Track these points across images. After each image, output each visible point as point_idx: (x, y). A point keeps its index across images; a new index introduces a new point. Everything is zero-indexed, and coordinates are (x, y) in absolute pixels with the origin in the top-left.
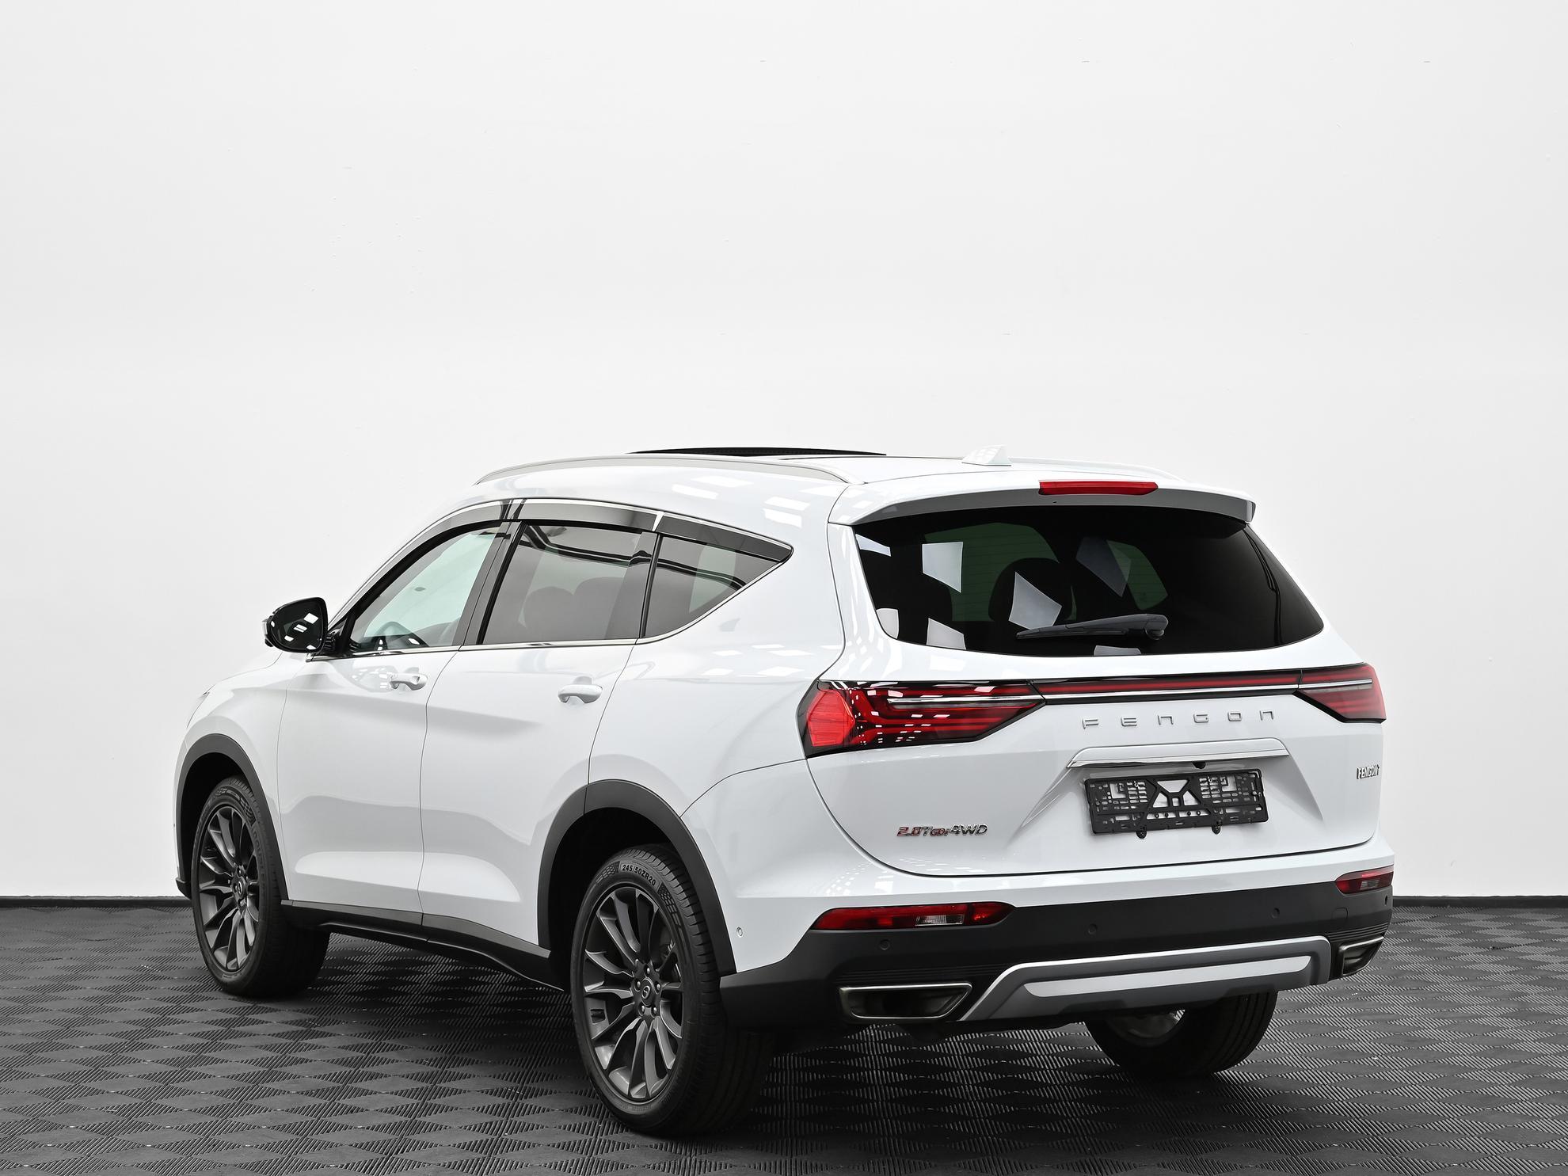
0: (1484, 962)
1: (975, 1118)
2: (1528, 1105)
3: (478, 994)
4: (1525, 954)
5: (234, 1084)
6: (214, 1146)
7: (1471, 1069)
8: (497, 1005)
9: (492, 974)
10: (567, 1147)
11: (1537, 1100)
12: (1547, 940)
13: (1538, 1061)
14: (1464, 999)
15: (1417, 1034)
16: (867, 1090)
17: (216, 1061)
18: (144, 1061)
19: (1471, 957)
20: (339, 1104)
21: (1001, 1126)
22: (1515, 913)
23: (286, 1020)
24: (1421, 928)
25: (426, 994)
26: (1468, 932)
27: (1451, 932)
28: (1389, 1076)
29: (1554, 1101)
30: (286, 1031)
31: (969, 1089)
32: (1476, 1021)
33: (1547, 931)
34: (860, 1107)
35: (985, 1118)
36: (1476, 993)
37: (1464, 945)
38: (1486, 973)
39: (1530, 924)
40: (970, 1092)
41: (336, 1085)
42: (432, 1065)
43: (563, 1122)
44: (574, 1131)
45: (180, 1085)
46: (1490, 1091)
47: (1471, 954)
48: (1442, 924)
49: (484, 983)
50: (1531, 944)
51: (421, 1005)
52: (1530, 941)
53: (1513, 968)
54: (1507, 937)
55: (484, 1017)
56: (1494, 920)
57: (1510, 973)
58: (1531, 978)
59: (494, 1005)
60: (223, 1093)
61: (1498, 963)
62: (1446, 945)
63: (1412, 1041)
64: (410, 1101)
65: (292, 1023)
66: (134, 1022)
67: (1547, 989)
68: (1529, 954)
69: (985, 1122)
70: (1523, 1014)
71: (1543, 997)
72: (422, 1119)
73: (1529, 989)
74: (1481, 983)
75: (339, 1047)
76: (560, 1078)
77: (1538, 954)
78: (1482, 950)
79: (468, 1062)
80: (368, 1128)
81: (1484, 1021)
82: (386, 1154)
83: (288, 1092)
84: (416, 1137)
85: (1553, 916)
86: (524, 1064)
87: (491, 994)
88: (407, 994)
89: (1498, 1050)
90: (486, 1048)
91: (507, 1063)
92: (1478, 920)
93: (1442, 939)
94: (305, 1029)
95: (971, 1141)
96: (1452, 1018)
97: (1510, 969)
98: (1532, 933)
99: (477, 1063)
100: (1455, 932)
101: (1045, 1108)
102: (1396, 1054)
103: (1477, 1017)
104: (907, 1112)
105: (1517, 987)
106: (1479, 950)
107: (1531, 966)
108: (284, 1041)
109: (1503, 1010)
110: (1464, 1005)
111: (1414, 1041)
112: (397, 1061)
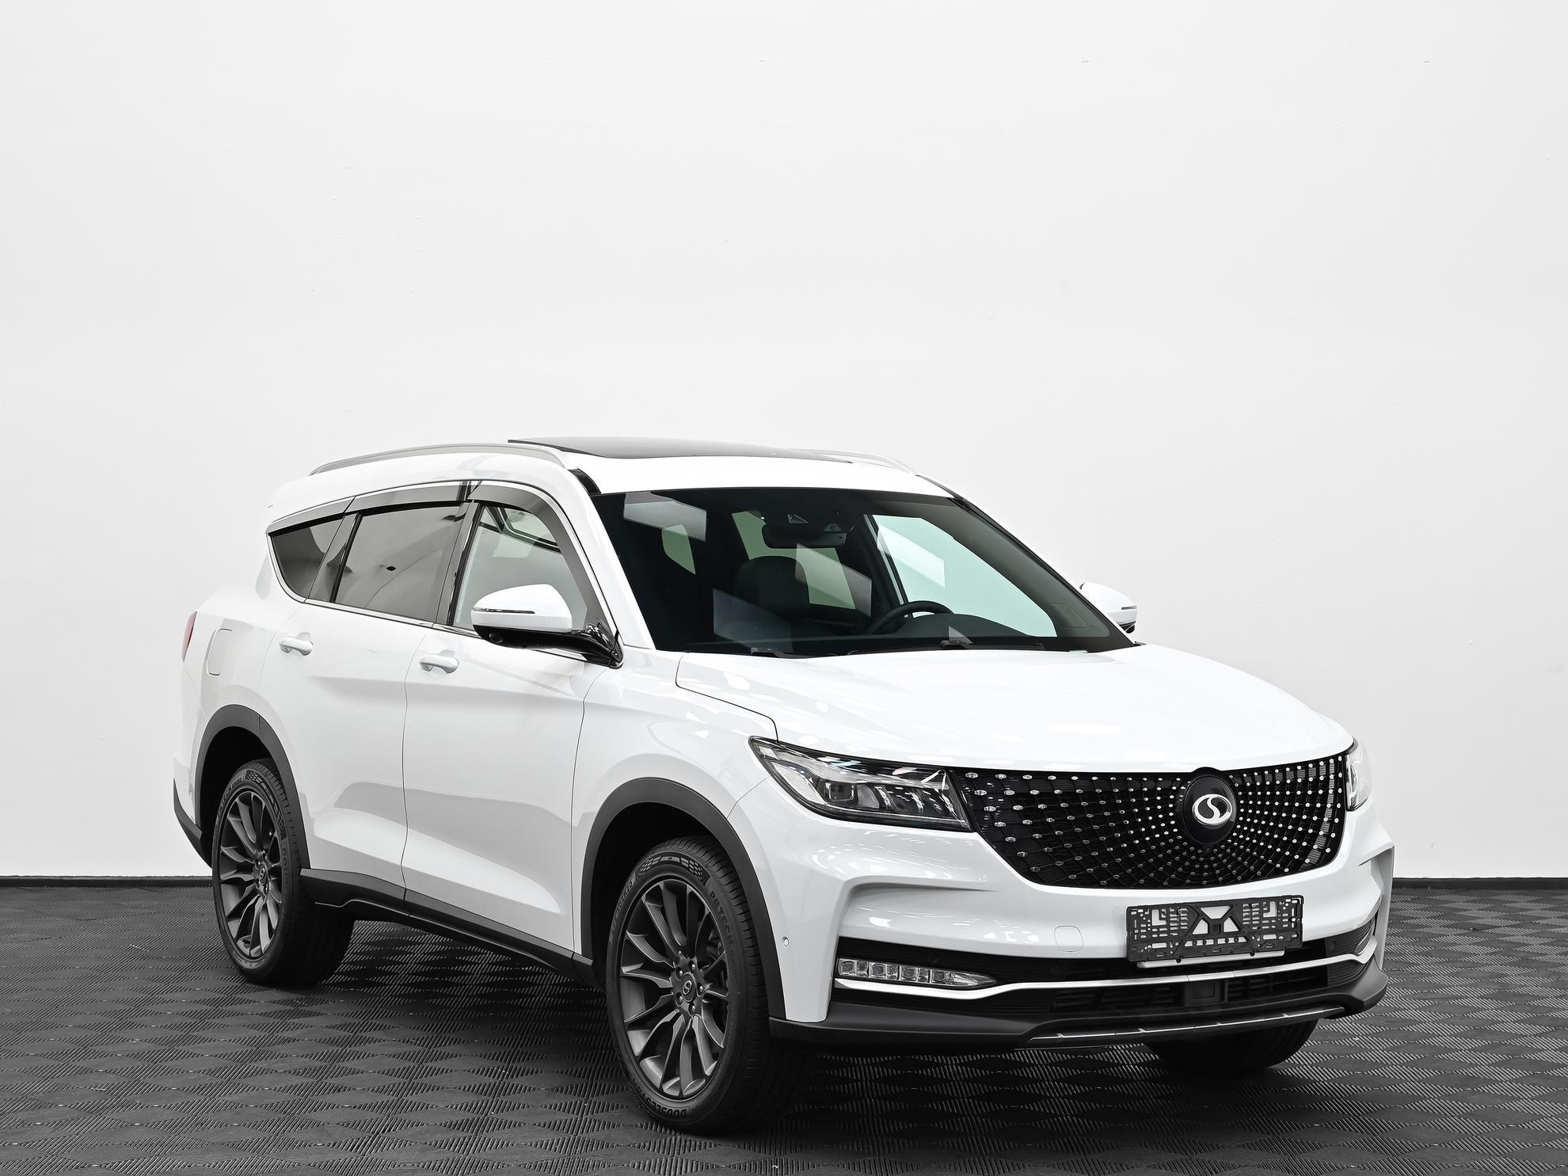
0: (1464, 944)
1: (958, 1097)
2: (1507, 1085)
3: (465, 974)
4: (1505, 935)
5: (223, 1062)
6: (202, 1124)
7: (1451, 1050)
8: (484, 985)
9: (478, 954)
10: (553, 1126)
11: (1517, 1081)
12: (1525, 922)
13: (1517, 1042)
14: (1446, 980)
15: (1398, 1014)
16: (851, 1070)
17: (204, 1040)
18: (133, 1040)
19: (1451, 938)
20: (326, 1083)
21: (984, 1105)
22: (1496, 895)
23: (273, 1000)
24: (1402, 910)
25: (412, 974)
26: (1448, 914)
27: (1432, 914)
28: (1371, 1056)
29: (1534, 1081)
30: (274, 1010)
31: (953, 1069)
32: (1456, 1002)
33: (1527, 913)
34: (844, 1087)
35: (968, 1098)
36: (1457, 975)
37: (1444, 927)
38: (1466, 954)
39: (1510, 905)
40: (954, 1071)
41: (323, 1064)
42: (419, 1045)
43: (549, 1102)
44: (559, 1110)
45: (169, 1064)
46: (1471, 1071)
47: (1451, 936)
48: (1423, 906)
49: (471, 963)
50: (1511, 926)
51: (408, 985)
52: (1511, 922)
53: (1493, 950)
54: (1488, 918)
55: (470, 997)
56: (1474, 901)
57: (1491, 954)
58: (1511, 959)
59: (480, 985)
60: (211, 1072)
61: (1478, 944)
62: (1426, 926)
63: (1392, 1022)
64: (396, 1080)
65: (279, 1002)
66: (123, 1002)
67: (1527, 971)
68: (1509, 935)
69: (969, 1101)
70: (1503, 994)
71: (1523, 978)
72: (409, 1098)
73: (1508, 970)
74: (1461, 965)
75: (327, 1027)
76: (546, 1057)
77: (1518, 935)
78: (1463, 931)
79: (456, 1042)
80: (355, 1107)
81: (1464, 1002)
82: (373, 1133)
83: (276, 1071)
84: (403, 1116)
85: (1533, 898)
86: (510, 1043)
87: (477, 974)
88: (394, 974)
89: (1479, 1031)
90: (472, 1028)
91: (493, 1043)
92: (1459, 901)
93: (1422, 921)
94: (292, 1008)
95: (955, 1120)
96: (1432, 999)
97: (1490, 950)
98: (1512, 914)
99: (463, 1043)
100: (1435, 914)
101: (1028, 1087)
102: (1377, 1035)
103: (1458, 998)
104: (891, 1091)
105: (1497, 968)
106: (1459, 931)
107: (1510, 948)
108: (272, 1020)
109: (1483, 991)
110: (1445, 986)
111: (1395, 1022)
112: (384, 1041)
